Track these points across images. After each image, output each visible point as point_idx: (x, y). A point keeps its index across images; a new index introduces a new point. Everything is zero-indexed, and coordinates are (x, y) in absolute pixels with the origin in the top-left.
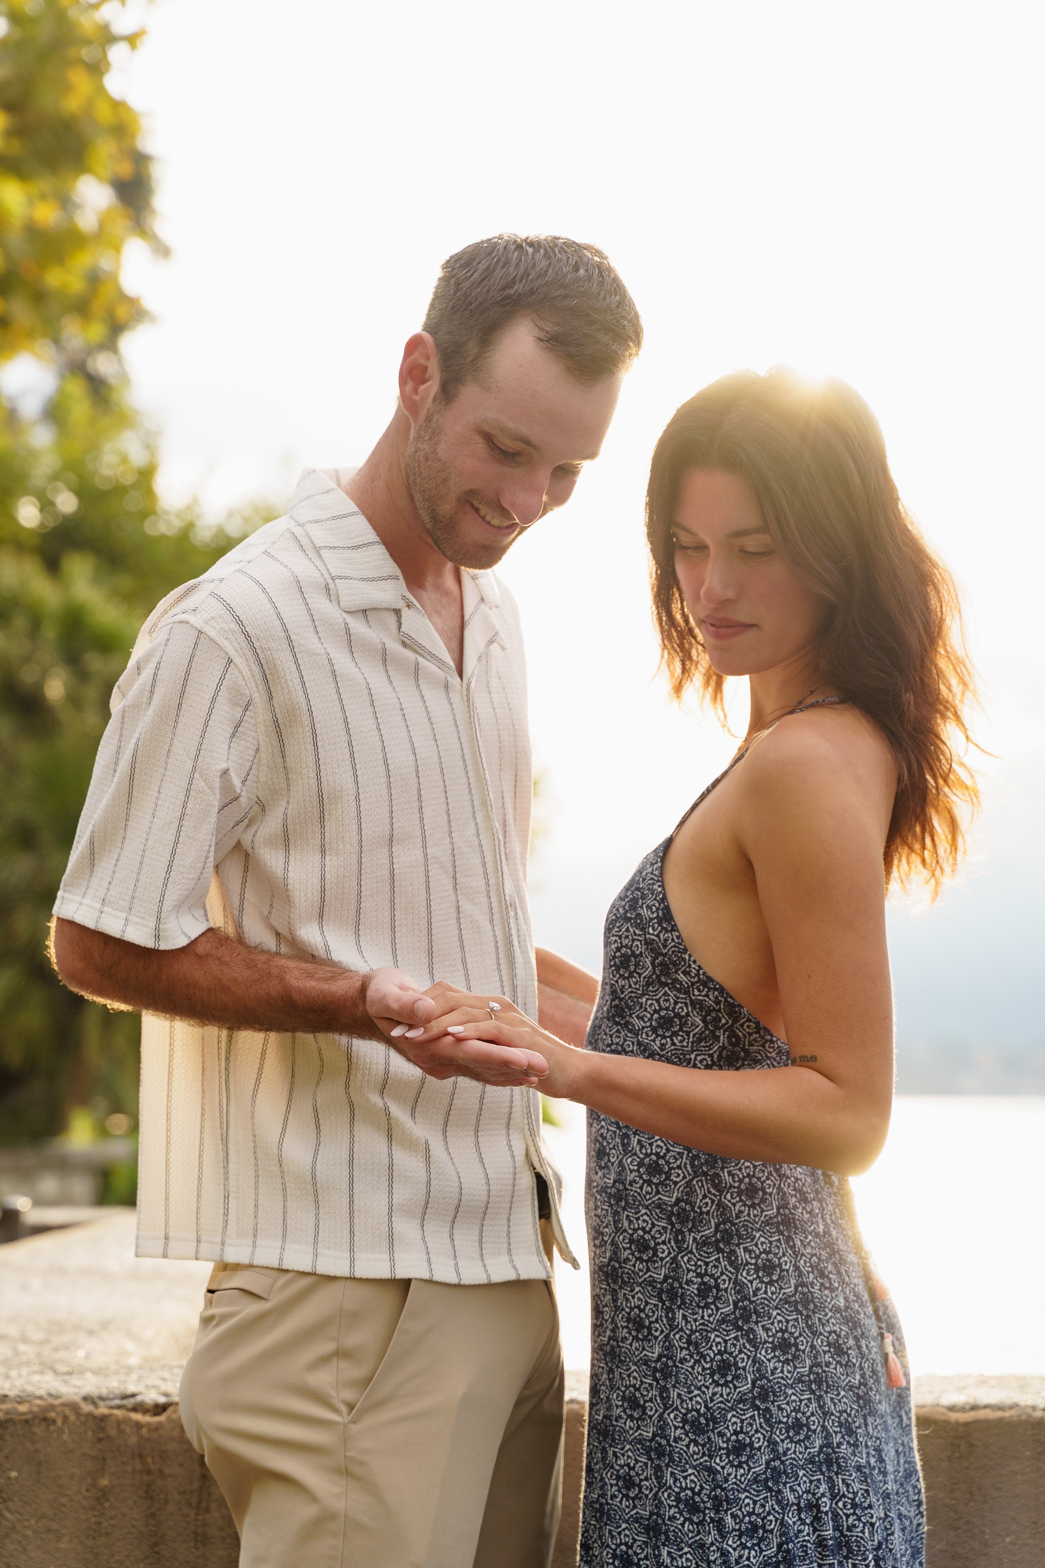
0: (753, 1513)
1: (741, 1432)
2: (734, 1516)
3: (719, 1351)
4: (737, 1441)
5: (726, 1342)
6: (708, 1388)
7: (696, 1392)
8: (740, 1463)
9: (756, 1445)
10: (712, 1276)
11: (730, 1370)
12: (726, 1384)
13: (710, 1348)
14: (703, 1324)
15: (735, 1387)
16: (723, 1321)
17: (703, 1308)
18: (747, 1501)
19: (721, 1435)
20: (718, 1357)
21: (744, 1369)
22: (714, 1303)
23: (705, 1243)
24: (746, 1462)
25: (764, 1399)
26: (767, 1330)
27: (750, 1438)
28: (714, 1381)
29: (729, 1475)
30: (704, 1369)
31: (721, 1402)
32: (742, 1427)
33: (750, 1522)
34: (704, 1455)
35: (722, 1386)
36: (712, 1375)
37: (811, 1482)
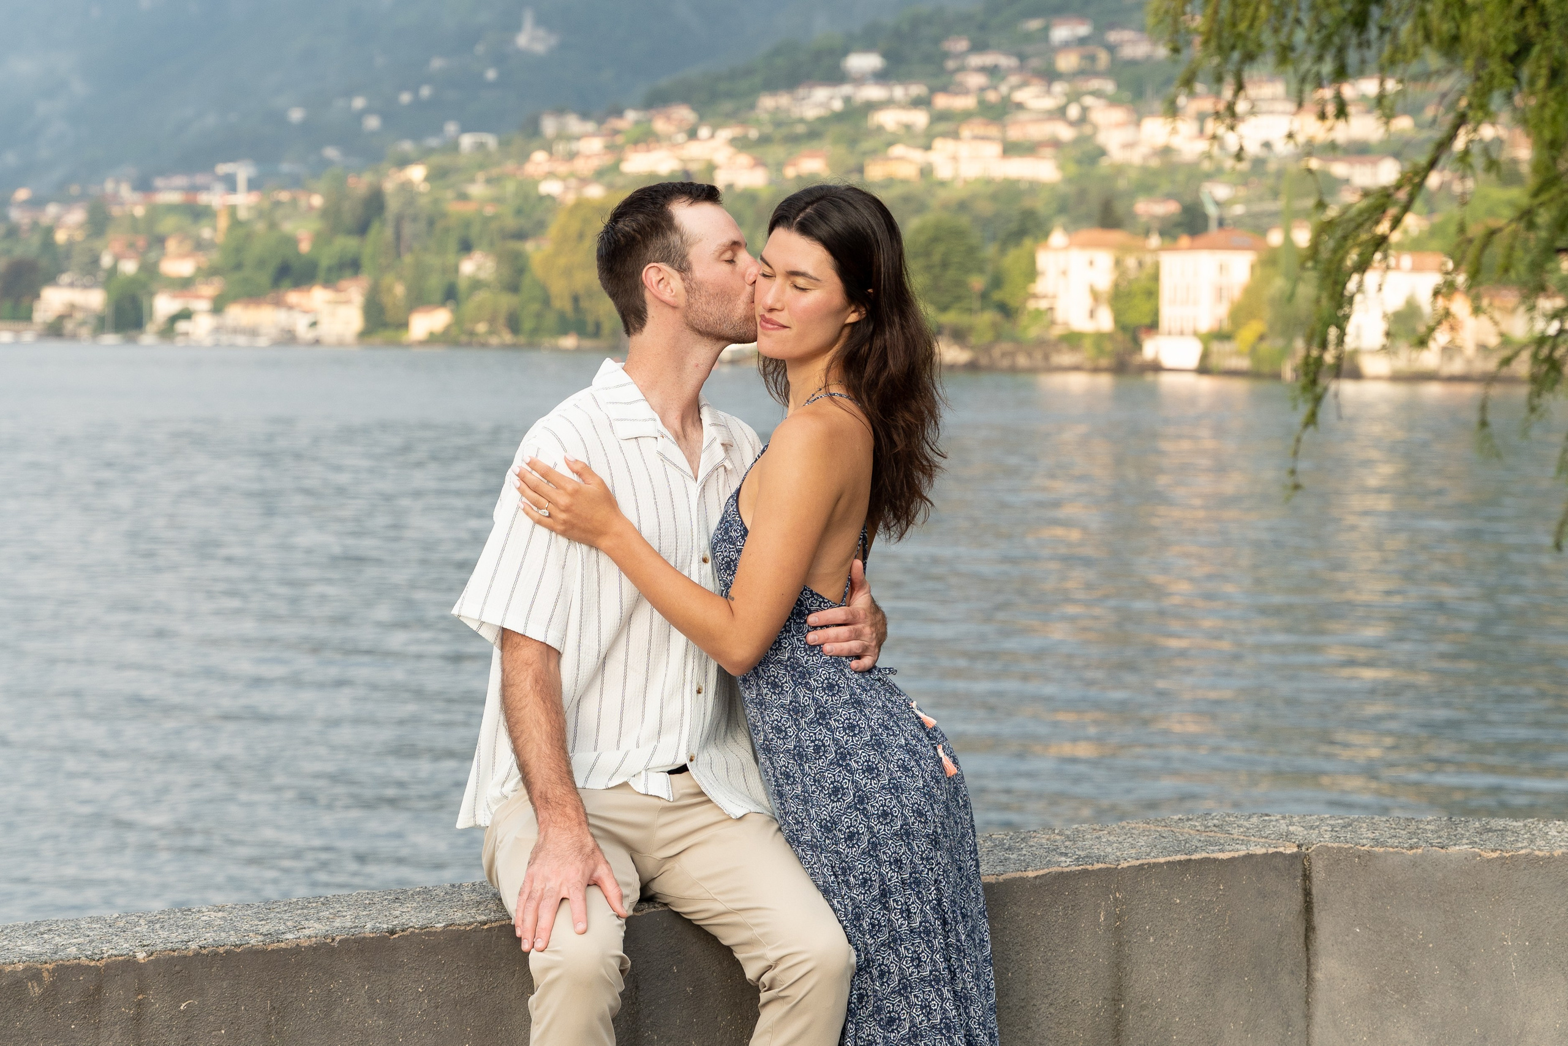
0: (864, 872)
1: (851, 826)
2: (854, 877)
3: (831, 782)
4: (850, 832)
5: (834, 775)
6: (828, 805)
7: (823, 809)
8: (853, 844)
9: (861, 832)
10: (819, 740)
11: (839, 791)
12: (838, 800)
13: (826, 782)
14: (820, 769)
15: (844, 800)
16: (831, 764)
17: (818, 759)
18: (860, 866)
19: (840, 831)
20: (832, 786)
21: (847, 788)
22: (823, 755)
23: (811, 723)
24: (857, 843)
25: (862, 804)
26: (857, 762)
27: (857, 828)
28: (831, 800)
29: (848, 853)
30: (825, 795)
31: (838, 811)
32: (851, 823)
33: (863, 878)
34: (833, 844)
35: (836, 802)
36: (830, 797)
37: (896, 846)
